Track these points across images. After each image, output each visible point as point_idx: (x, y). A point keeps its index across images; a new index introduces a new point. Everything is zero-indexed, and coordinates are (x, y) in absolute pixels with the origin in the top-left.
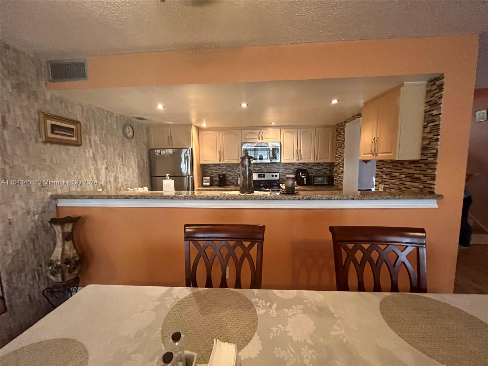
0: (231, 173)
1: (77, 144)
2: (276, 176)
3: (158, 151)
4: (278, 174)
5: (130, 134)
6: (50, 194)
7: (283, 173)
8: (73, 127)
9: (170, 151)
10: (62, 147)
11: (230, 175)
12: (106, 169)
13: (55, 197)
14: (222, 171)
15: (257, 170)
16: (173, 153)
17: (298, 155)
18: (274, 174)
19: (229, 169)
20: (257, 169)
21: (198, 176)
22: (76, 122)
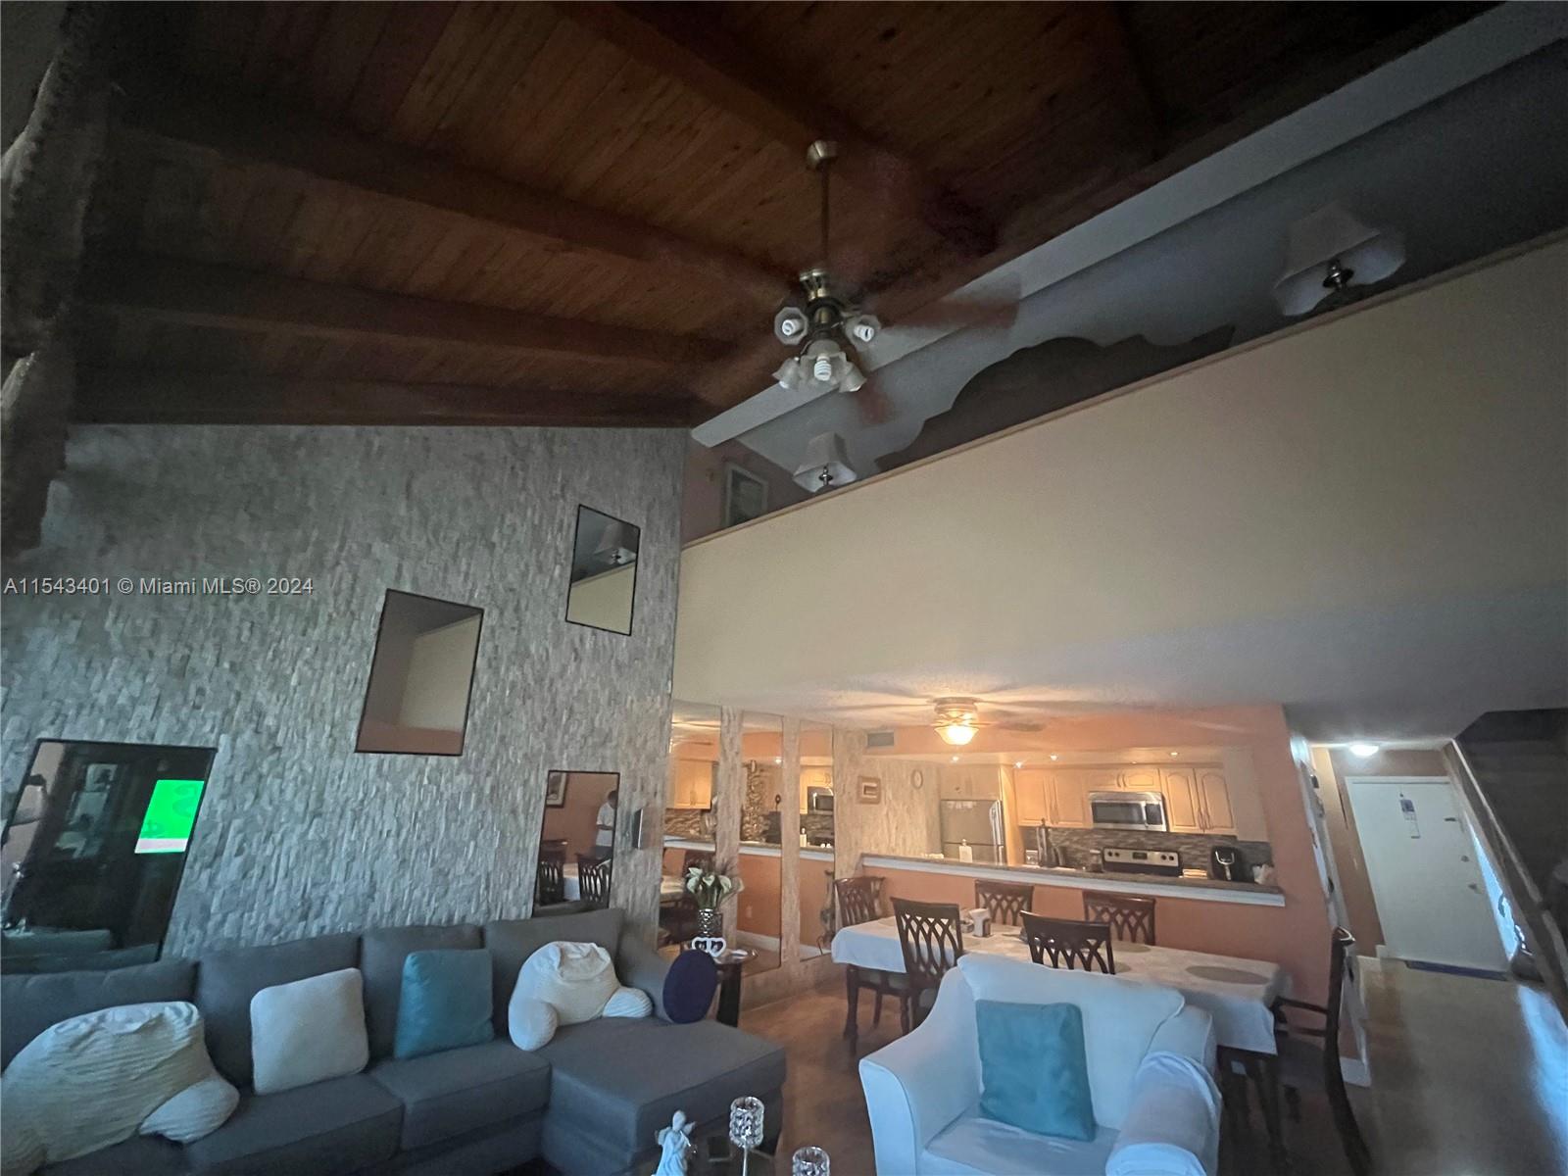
0: (1079, 847)
1: (877, 802)
2: (1172, 858)
3: (952, 803)
4: (1175, 855)
5: (919, 783)
6: (860, 851)
7: (1188, 853)
8: (874, 785)
9: (969, 805)
11: (1077, 851)
12: (897, 828)
13: (863, 856)
14: (1063, 842)
15: (1131, 844)
16: (974, 806)
17: (1204, 817)
18: (1168, 855)
19: (1075, 839)
20: (1131, 841)
21: (1016, 846)
22: (877, 780)
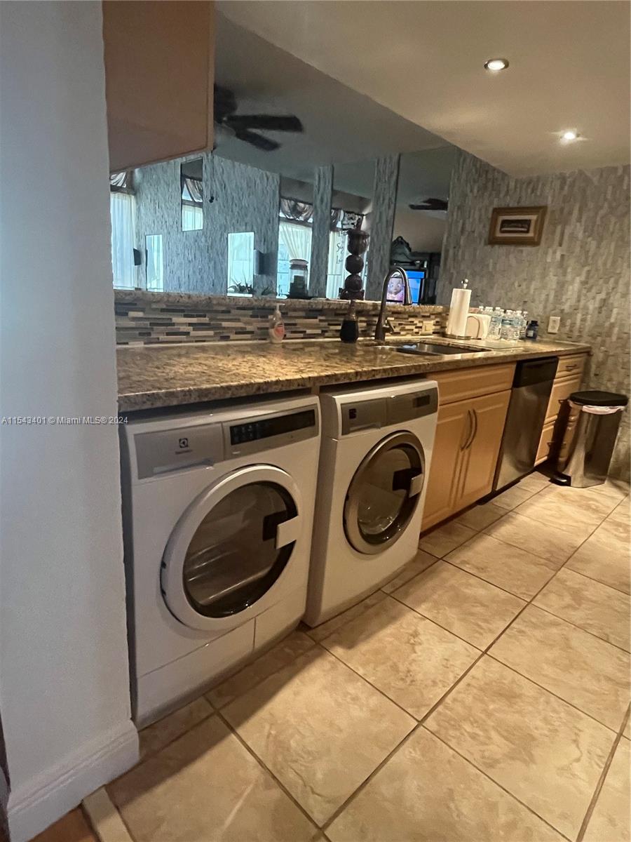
1: (534, 243)
10: (512, 248)
